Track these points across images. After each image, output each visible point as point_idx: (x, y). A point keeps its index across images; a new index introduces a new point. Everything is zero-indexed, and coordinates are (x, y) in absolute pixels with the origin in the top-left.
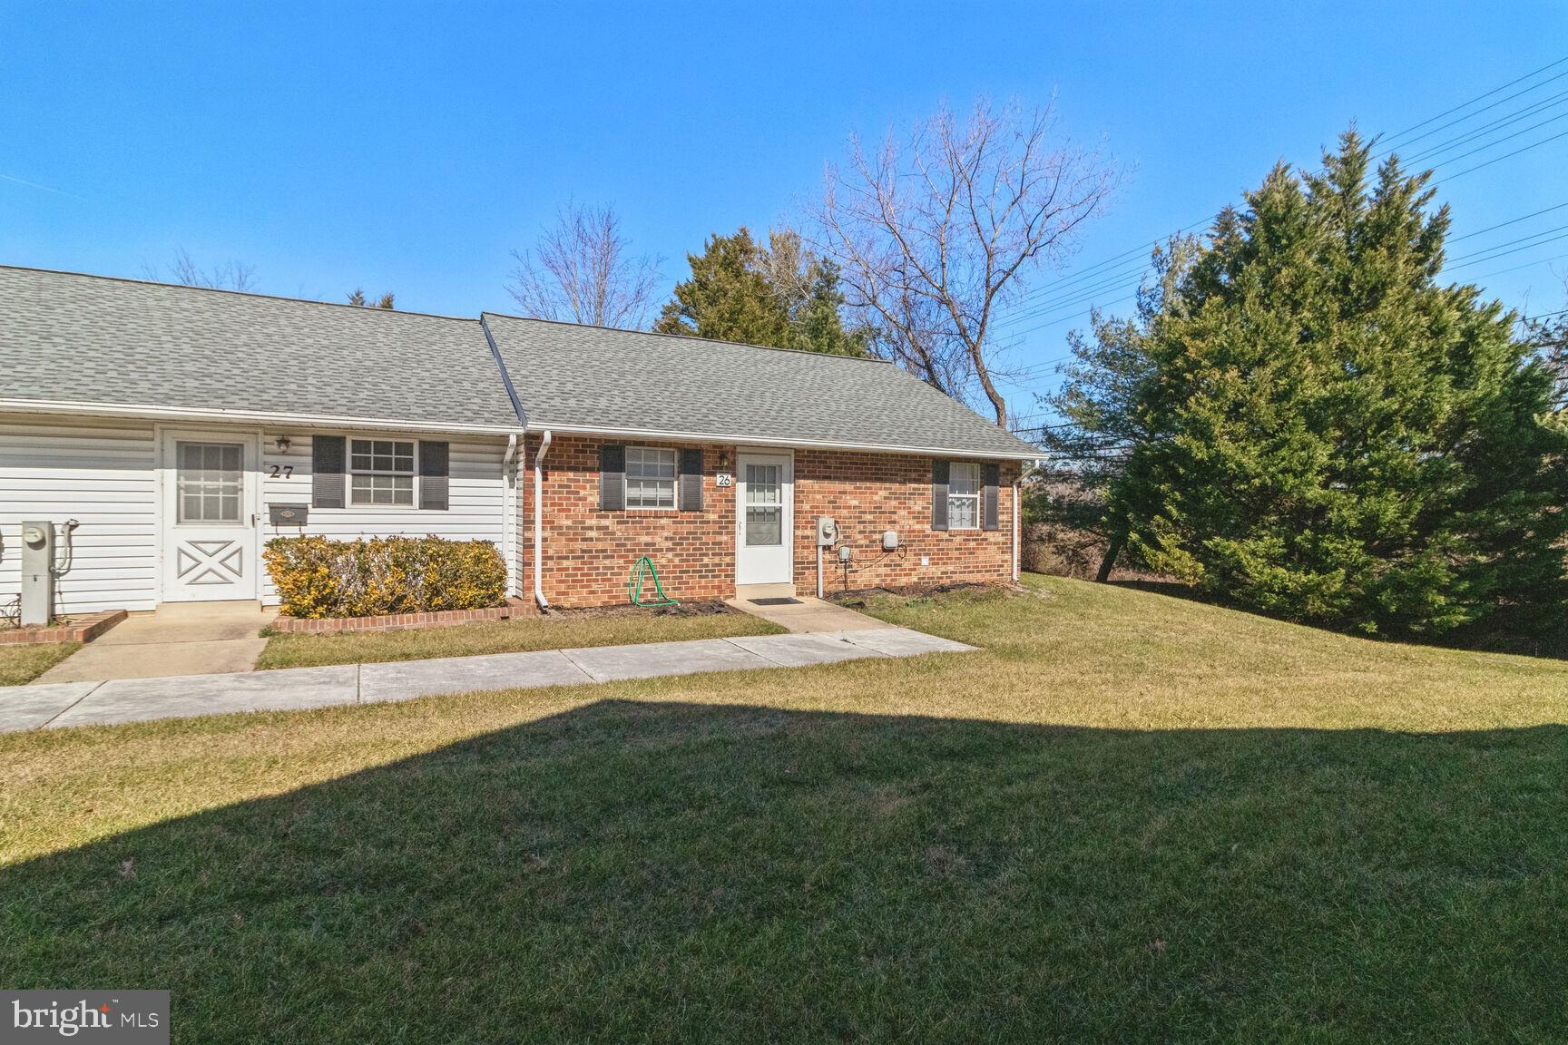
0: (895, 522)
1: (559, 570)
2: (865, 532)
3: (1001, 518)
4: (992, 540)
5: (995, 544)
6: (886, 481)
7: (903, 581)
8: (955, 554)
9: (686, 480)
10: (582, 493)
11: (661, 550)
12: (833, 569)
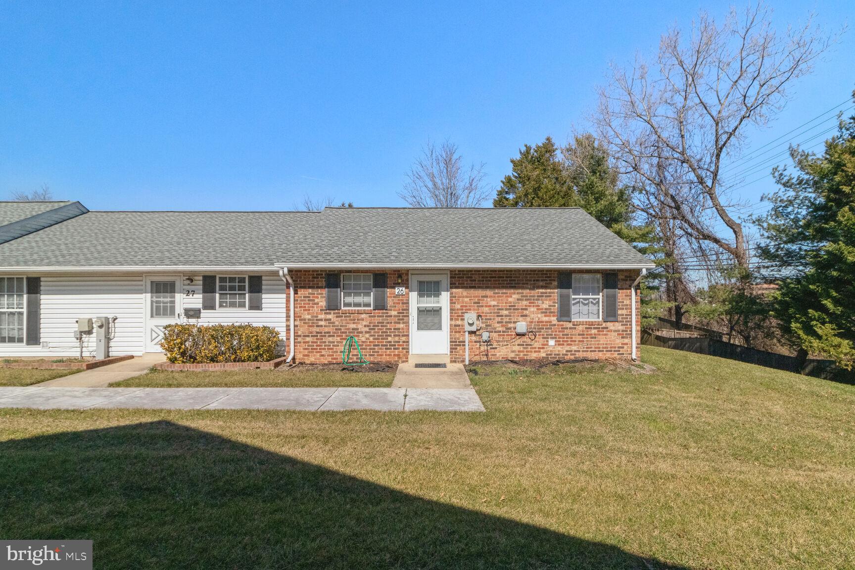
0: (526, 316)
1: (304, 342)
2: (502, 322)
3: (620, 312)
4: (612, 328)
5: (615, 331)
6: (519, 288)
7: (534, 356)
8: (580, 338)
9: (376, 291)
10: (316, 300)
11: (362, 332)
12: (478, 346)
